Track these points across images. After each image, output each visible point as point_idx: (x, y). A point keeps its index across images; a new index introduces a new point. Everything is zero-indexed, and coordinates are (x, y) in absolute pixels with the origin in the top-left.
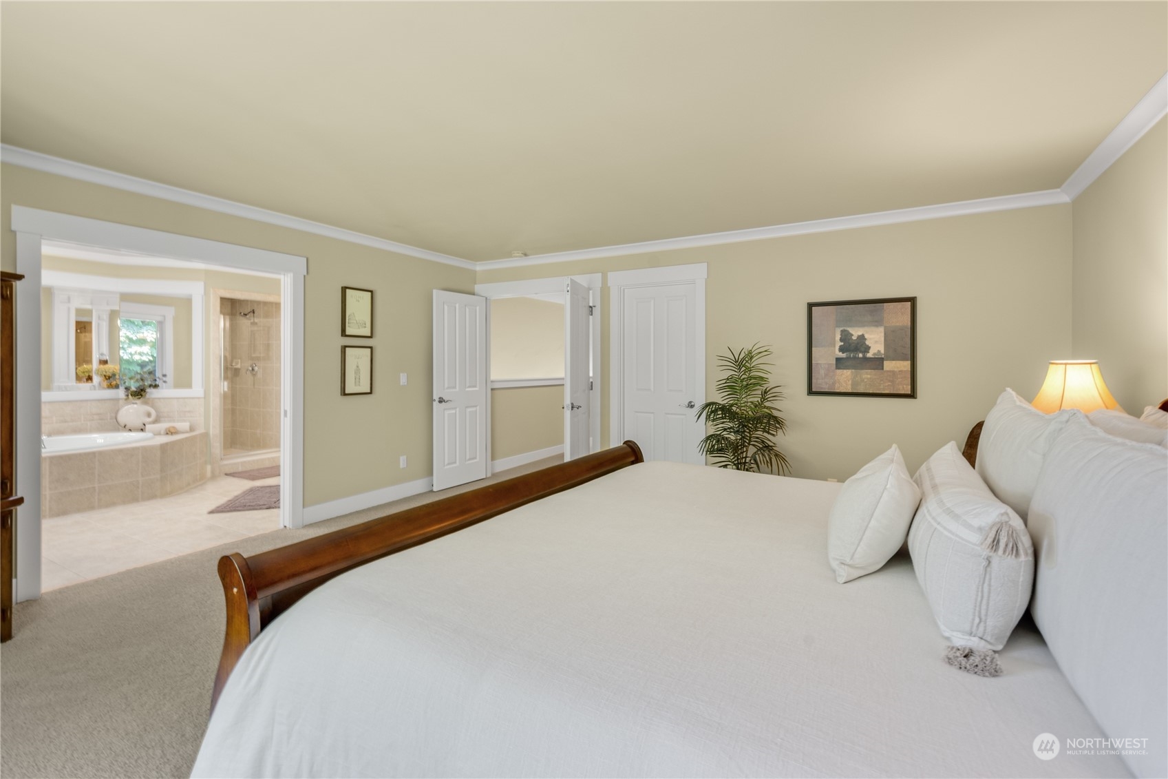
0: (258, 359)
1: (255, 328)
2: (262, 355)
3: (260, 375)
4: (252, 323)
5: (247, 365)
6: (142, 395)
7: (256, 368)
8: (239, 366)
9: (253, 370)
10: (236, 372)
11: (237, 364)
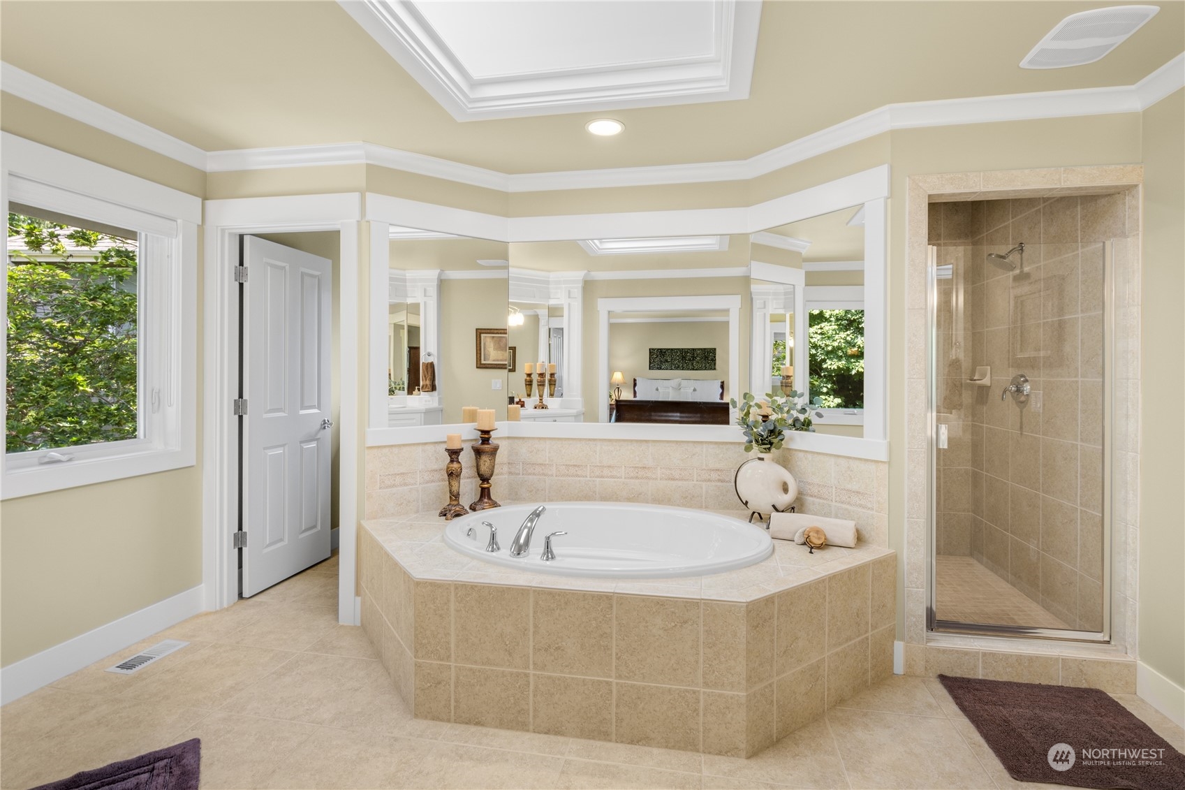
0: (1032, 364)
1: (1025, 289)
2: (1042, 353)
3: (1036, 404)
4: (1016, 279)
5: (1005, 377)
6: (771, 444)
7: (1027, 388)
8: (986, 381)
9: (1019, 391)
10: (982, 394)
11: (983, 376)
